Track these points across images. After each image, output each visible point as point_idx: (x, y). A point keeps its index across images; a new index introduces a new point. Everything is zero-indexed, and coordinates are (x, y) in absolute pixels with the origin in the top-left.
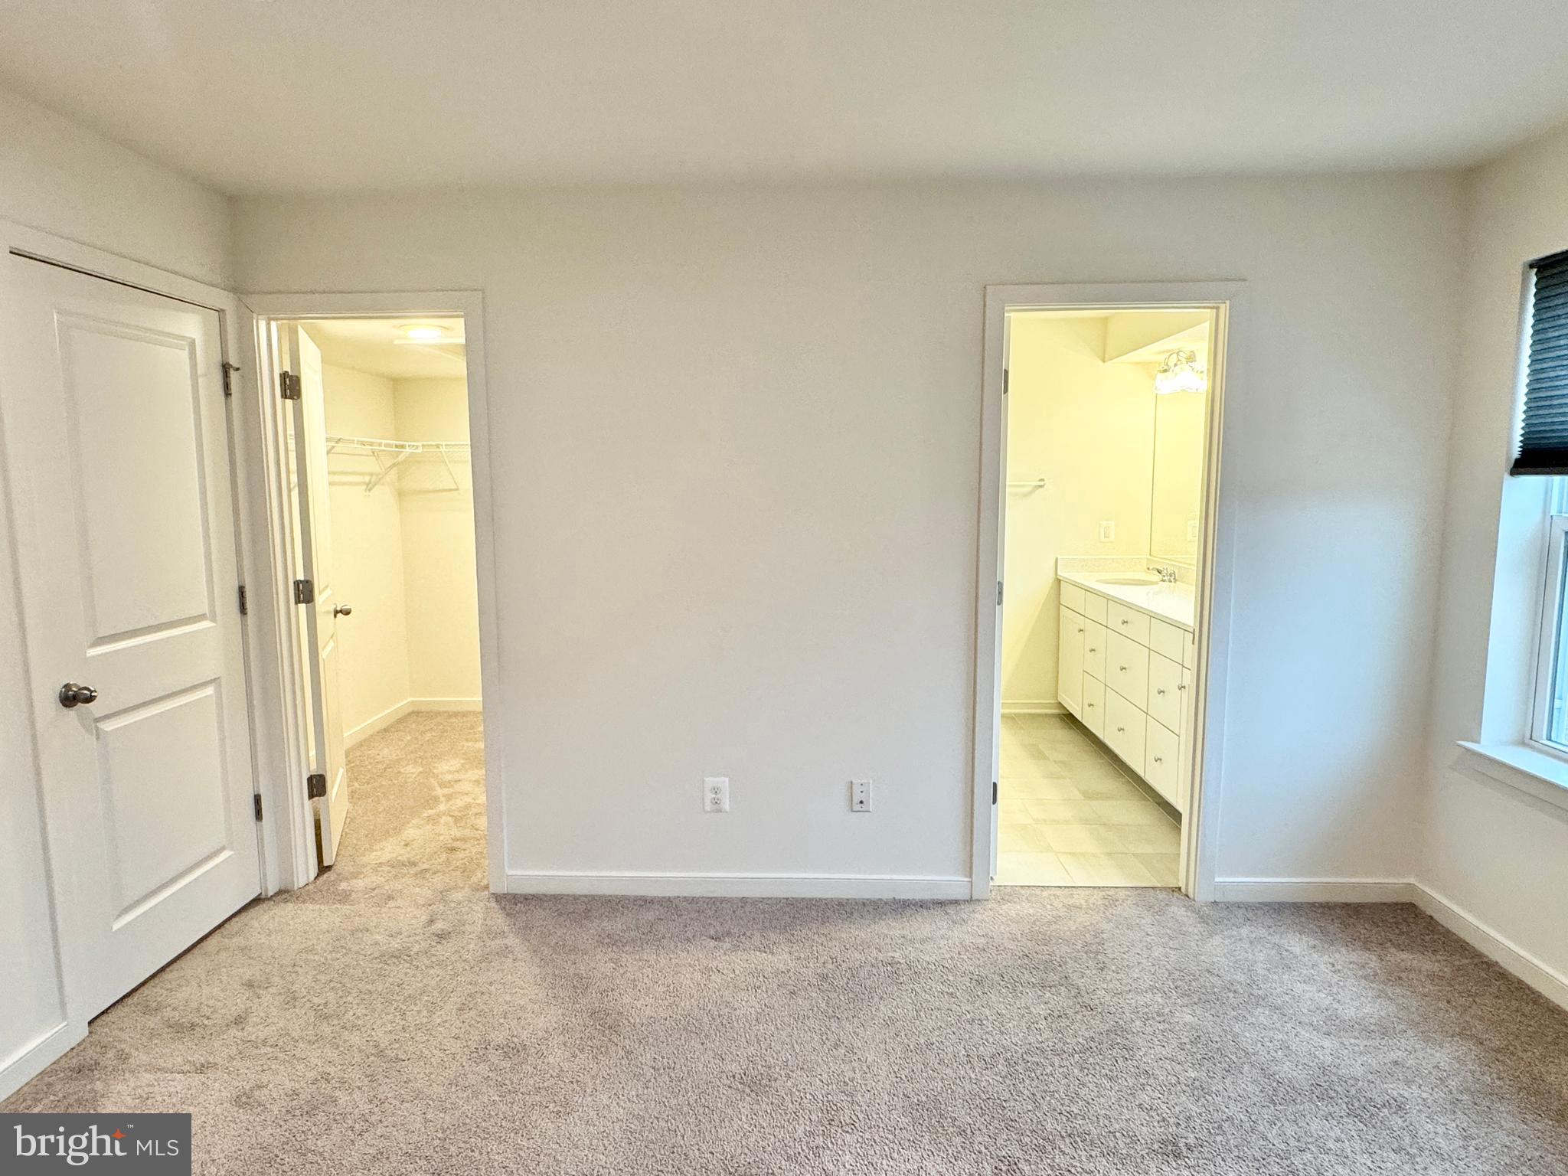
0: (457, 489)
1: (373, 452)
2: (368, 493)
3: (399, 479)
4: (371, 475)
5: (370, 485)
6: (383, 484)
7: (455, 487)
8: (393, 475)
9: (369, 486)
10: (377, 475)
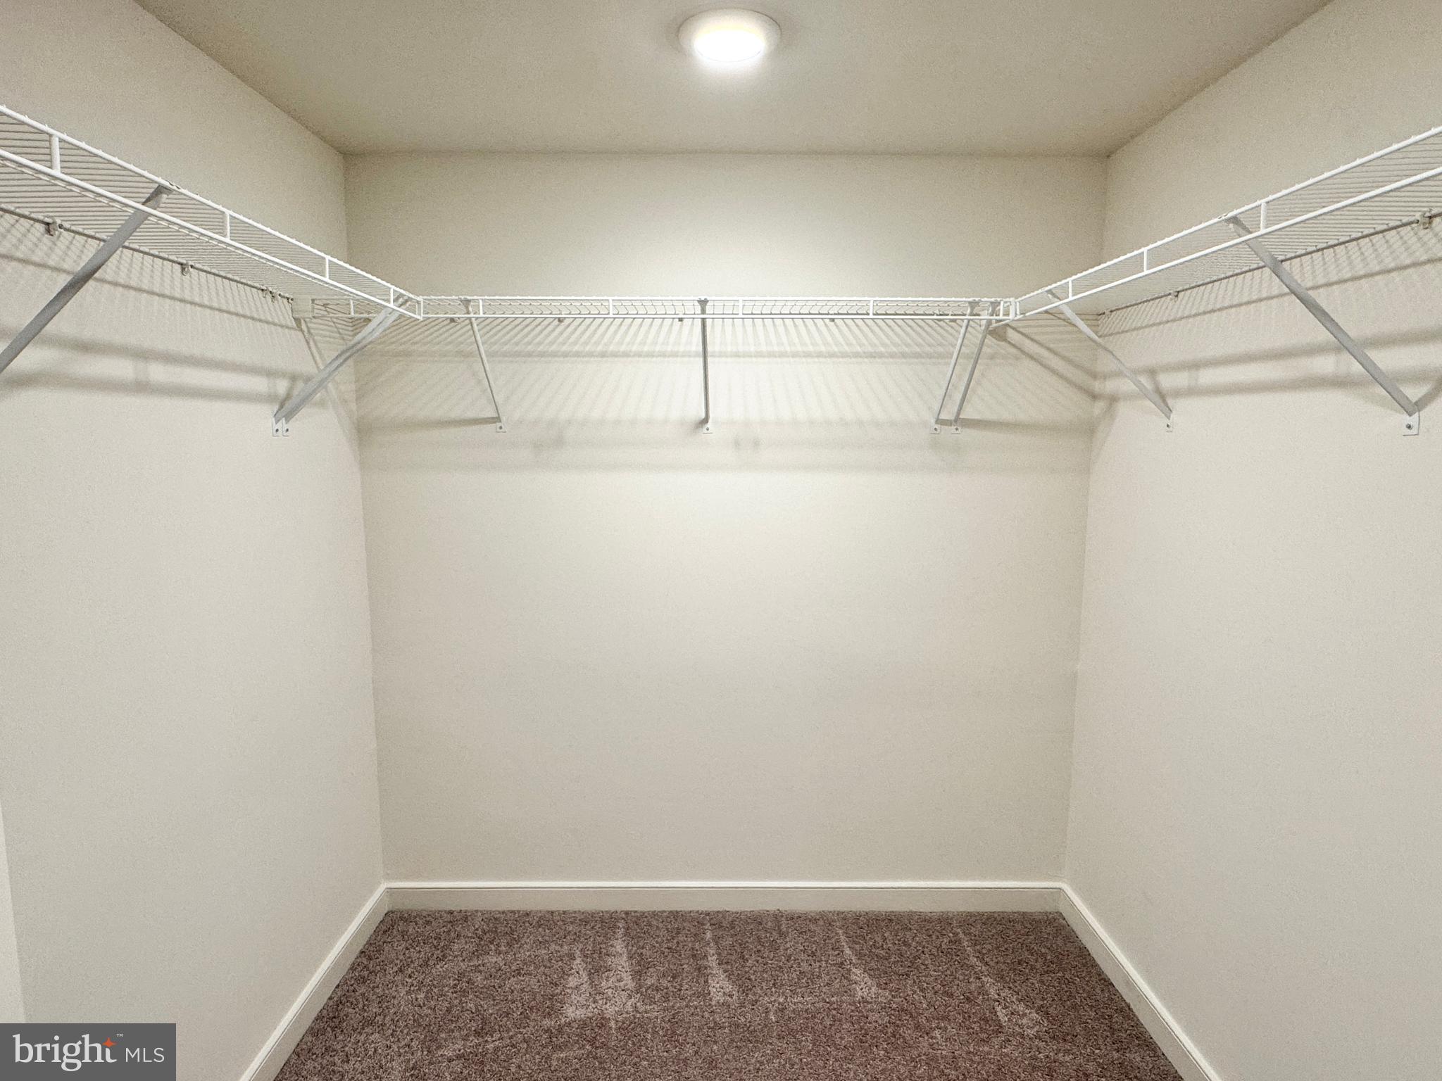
0: (497, 419)
1: (297, 320)
2: (282, 425)
3: (361, 395)
4: (294, 378)
5: (288, 406)
6: (322, 404)
7: (490, 413)
8: (344, 381)
9: (286, 408)
10: (308, 380)
